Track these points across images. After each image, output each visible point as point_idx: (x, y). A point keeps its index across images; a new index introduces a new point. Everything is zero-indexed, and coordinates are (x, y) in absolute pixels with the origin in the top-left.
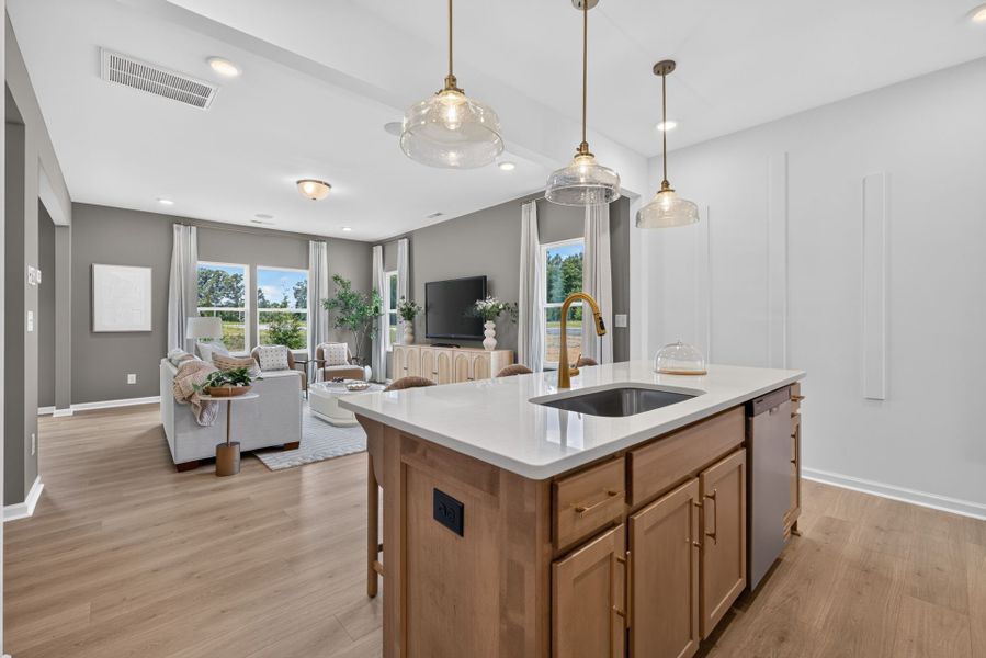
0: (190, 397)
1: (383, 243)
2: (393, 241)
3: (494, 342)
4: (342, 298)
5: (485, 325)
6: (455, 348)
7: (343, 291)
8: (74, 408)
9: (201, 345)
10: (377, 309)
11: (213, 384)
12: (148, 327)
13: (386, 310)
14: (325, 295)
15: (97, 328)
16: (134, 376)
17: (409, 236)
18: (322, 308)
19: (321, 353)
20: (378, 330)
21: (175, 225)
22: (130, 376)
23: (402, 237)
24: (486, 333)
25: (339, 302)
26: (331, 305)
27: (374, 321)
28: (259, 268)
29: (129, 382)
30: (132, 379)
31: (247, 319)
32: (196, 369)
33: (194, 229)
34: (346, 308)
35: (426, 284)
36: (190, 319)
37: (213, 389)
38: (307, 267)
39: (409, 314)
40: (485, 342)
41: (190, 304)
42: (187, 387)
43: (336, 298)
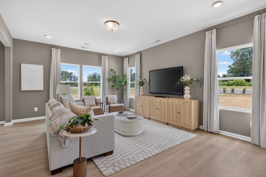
0: (58, 131)
1: (128, 56)
2: (133, 55)
3: (189, 96)
4: (113, 78)
5: (185, 88)
6: (167, 98)
7: (114, 75)
8: (13, 121)
9: (63, 97)
10: (126, 82)
11: (71, 125)
12: (42, 89)
13: (129, 82)
14: (107, 76)
15: (23, 89)
16: (37, 108)
17: (140, 53)
18: (106, 81)
19: (107, 99)
20: (126, 90)
21: (52, 48)
22: (35, 108)
23: (137, 53)
24: (185, 92)
25: (112, 79)
26: (109, 80)
27: (124, 87)
28: (83, 66)
29: (35, 111)
30: (36, 109)
31: (79, 85)
32: (61, 113)
33: (59, 50)
34: (115, 81)
35: (150, 71)
36: (58, 85)
37: (71, 128)
38: (101, 66)
39: (142, 84)
40: (185, 96)
41: (58, 80)
42: (57, 126)
43: (111, 77)
